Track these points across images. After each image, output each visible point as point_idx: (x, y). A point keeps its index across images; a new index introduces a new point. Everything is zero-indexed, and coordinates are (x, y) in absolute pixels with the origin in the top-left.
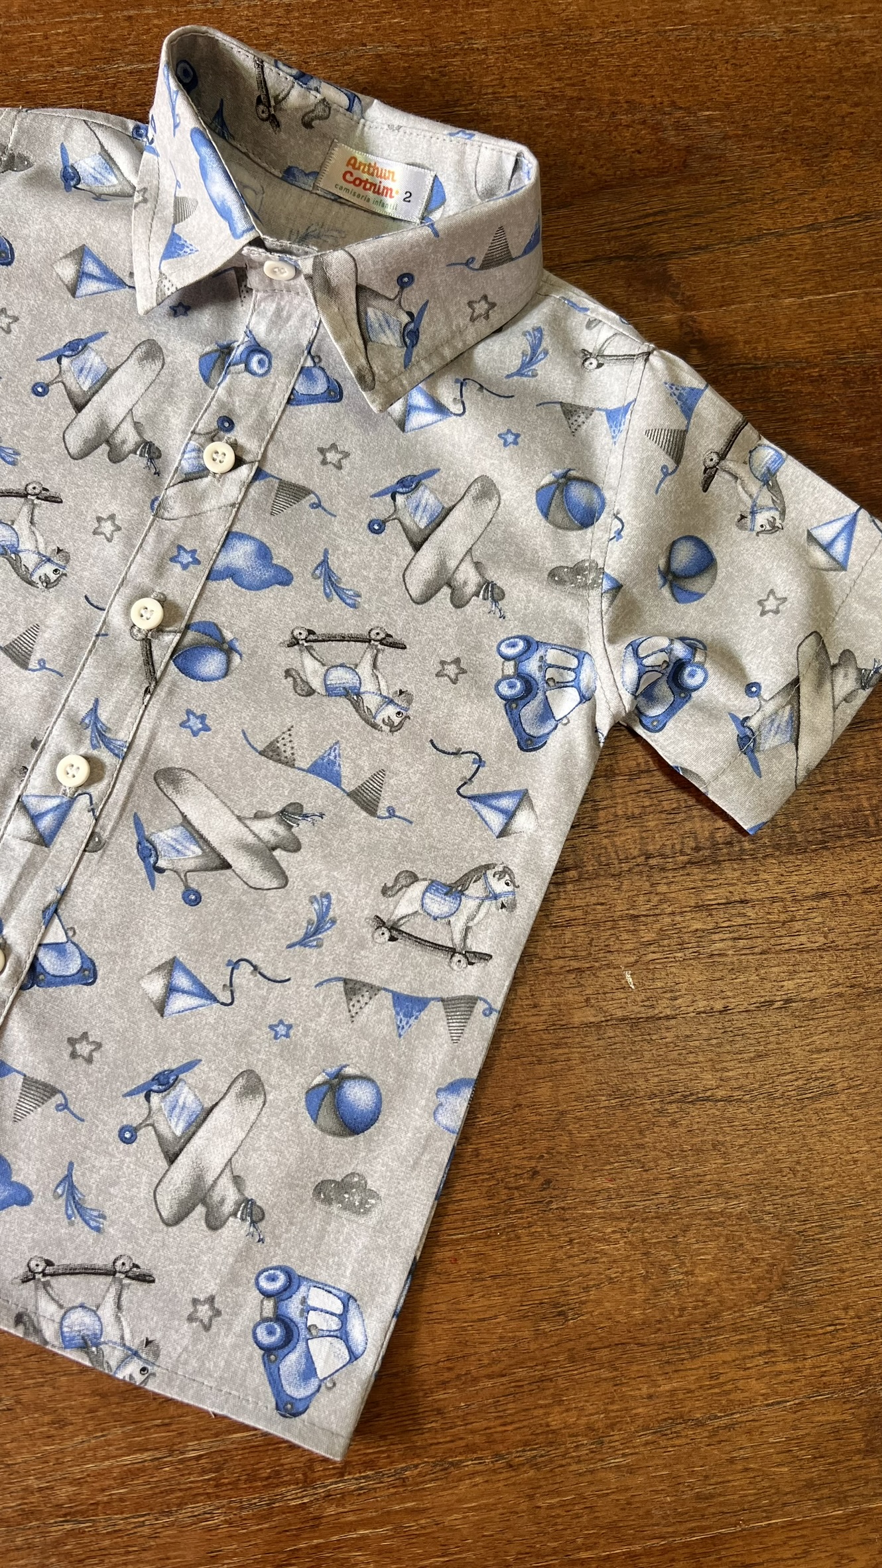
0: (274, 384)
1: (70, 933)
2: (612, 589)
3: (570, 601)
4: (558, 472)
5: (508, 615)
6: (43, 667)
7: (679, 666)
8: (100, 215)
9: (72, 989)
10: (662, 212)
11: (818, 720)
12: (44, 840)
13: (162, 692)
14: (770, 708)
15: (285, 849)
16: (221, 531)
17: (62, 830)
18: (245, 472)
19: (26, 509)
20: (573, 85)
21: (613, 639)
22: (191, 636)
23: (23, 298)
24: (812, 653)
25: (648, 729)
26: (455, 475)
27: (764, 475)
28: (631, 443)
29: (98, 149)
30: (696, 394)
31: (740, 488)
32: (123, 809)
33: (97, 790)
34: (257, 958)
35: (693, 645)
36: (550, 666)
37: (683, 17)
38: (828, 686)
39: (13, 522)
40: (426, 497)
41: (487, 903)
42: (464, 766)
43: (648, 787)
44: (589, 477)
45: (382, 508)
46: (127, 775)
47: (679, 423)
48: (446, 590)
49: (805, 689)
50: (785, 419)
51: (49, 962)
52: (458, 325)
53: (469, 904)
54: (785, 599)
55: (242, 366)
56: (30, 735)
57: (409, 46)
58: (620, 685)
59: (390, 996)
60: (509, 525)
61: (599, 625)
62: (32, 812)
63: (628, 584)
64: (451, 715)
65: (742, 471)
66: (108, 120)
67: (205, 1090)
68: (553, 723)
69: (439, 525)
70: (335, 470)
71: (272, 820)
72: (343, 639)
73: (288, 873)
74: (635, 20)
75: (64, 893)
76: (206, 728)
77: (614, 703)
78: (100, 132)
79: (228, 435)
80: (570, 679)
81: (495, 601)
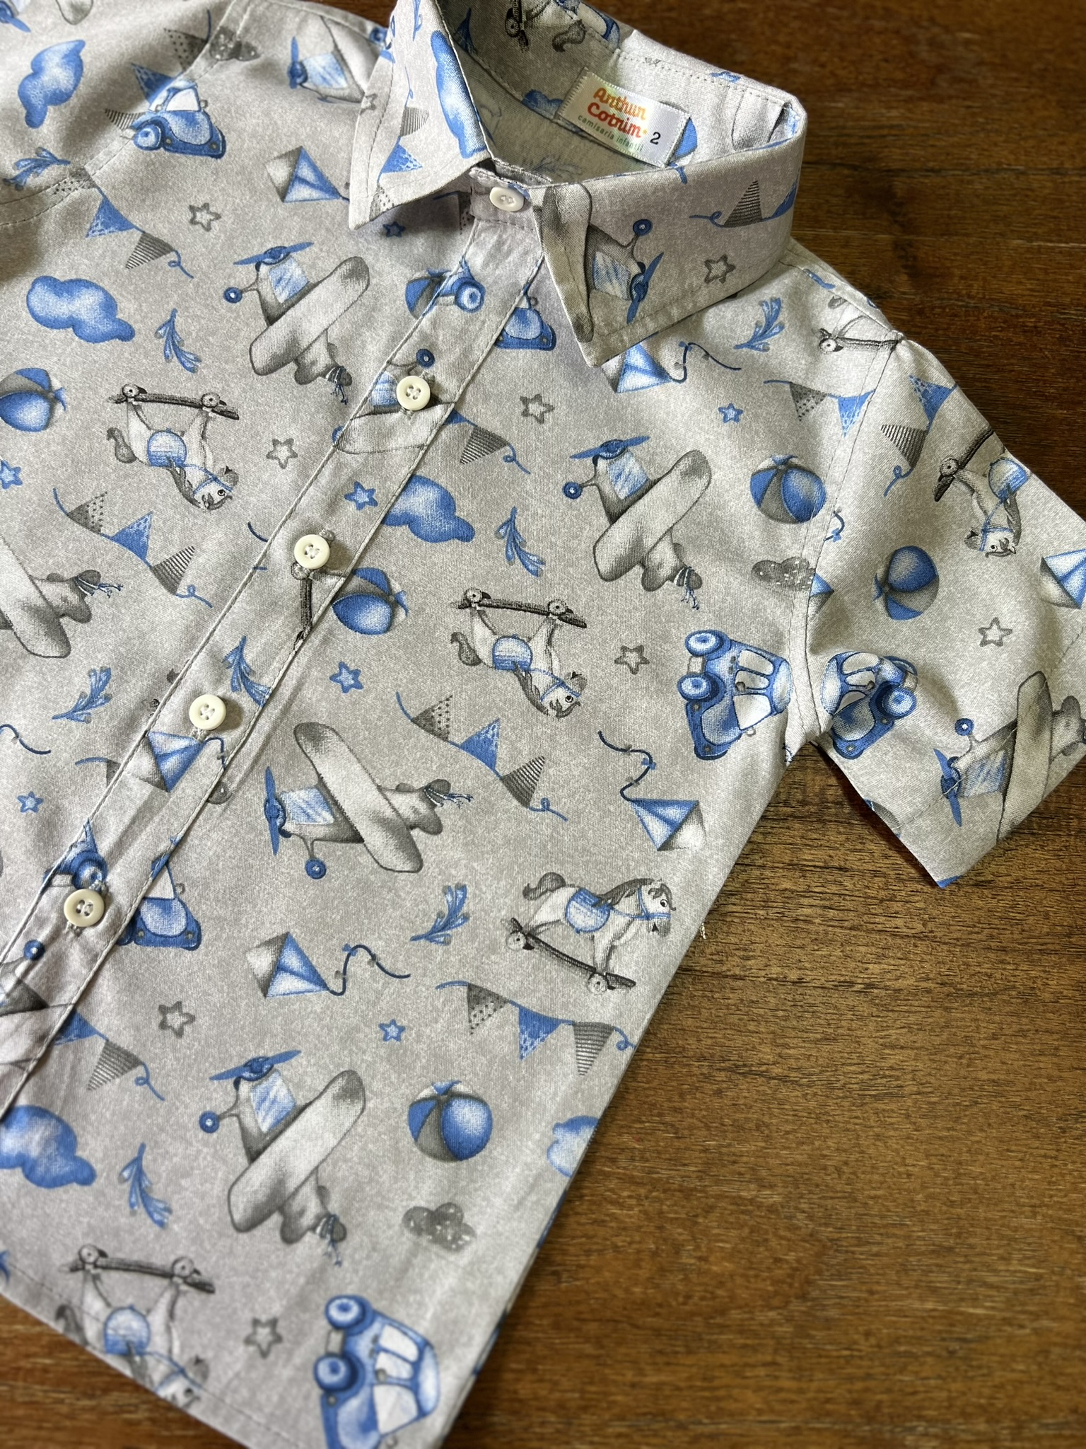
0: (484, 322)
1: (179, 890)
2: (822, 593)
3: (773, 600)
4: (779, 457)
5: (702, 606)
6: (192, 595)
7: (886, 689)
8: (322, 116)
9: (172, 951)
11: (1031, 771)
12: (165, 784)
13: (316, 639)
14: (981, 751)
15: (424, 830)
16: (404, 472)
17: (187, 776)
18: (439, 412)
19: (199, 421)
21: (815, 649)
22: (356, 582)
23: (229, 195)
24: (1033, 695)
25: (842, 754)
26: (666, 446)
27: (1002, 491)
28: (863, 436)
29: (330, 47)
30: (943, 393)
31: (975, 503)
32: (256, 761)
33: (229, 737)
34: (377, 946)
35: (905, 668)
36: (742, 669)
38: (1046, 735)
39: (183, 433)
40: (630, 465)
41: (637, 922)
42: (633, 765)
44: (811, 467)
45: (581, 471)
46: (265, 725)
47: (920, 422)
48: (638, 570)
49: (1023, 735)
51: (151, 918)
52: (691, 284)
53: (618, 921)
54: (1010, 631)
55: (452, 298)
56: (167, 665)
58: (817, 701)
59: (517, 1011)
60: (717, 507)
61: (803, 631)
62: (157, 751)
63: (839, 589)
64: (626, 707)
65: (981, 485)
66: (346, 19)
67: (299, 1086)
68: (734, 732)
69: (640, 497)
70: (535, 423)
71: (415, 796)
72: (519, 607)
73: (424, 857)
75: (179, 845)
76: (358, 686)
77: (808, 722)
78: (335, 30)
79: (427, 370)
80: (763, 686)
81: (690, 589)
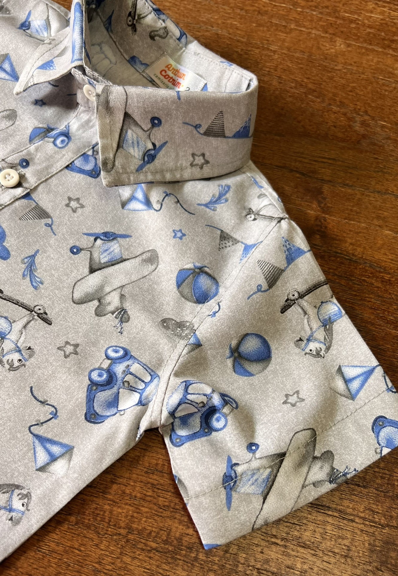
0: (64, 155)
2: (194, 344)
3: (165, 341)
4: (198, 265)
5: (125, 333)
7: (212, 410)
10: (334, 159)
11: (287, 490)
14: (255, 464)
18: (19, 191)
20: (314, 83)
21: (177, 374)
24: (304, 441)
25: (172, 442)
26: (139, 244)
27: (325, 320)
29: (46, 18)
30: (300, 252)
31: (306, 321)
35: (226, 399)
36: (131, 374)
37: (391, 75)
38: (305, 469)
40: (115, 247)
42: (44, 412)
43: (155, 482)
44: (216, 276)
45: (85, 242)
47: (281, 264)
48: (96, 303)
49: (287, 463)
50: (356, 295)
54: (303, 400)
55: (53, 140)
57: (235, 36)
58: (165, 403)
60: (154, 283)
61: (175, 362)
63: (206, 346)
64: (52, 376)
65: (311, 311)
68: (115, 410)
69: (113, 265)
70: (71, 211)
72: (17, 303)
74: (364, 67)
78: (51, 11)
79: (22, 170)
80: (141, 388)
81: (121, 322)
